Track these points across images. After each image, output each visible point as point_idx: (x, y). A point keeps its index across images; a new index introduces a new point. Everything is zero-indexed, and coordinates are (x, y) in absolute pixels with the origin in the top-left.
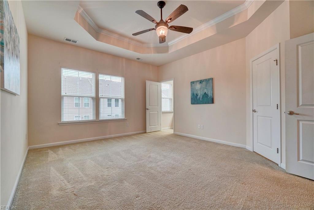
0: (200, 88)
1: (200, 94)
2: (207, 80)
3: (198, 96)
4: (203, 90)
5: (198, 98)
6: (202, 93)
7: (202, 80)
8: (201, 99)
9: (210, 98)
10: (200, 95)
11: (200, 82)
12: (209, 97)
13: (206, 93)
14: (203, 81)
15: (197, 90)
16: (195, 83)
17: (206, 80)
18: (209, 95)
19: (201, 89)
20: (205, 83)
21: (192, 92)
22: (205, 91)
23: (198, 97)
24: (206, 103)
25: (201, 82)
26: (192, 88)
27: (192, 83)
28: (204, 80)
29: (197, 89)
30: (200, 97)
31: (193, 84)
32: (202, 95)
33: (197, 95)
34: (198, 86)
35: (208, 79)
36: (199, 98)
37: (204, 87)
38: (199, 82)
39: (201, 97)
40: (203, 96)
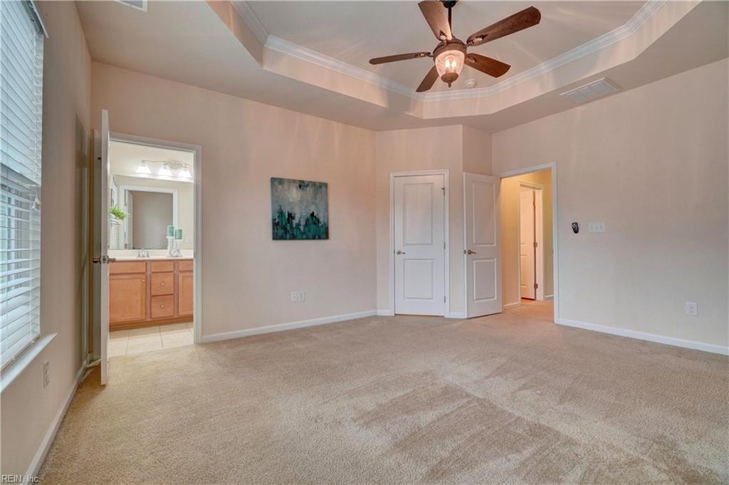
0: (299, 199)
1: (300, 215)
2: (317, 184)
3: (293, 218)
4: (307, 207)
5: (294, 226)
6: (307, 214)
7: (304, 182)
8: (302, 228)
9: (322, 226)
10: (301, 218)
11: (300, 186)
12: (320, 225)
13: (315, 214)
14: (307, 186)
15: (292, 203)
16: (286, 184)
17: (314, 184)
18: (321, 220)
19: (301, 201)
20: (311, 191)
21: (277, 208)
22: (313, 209)
23: (295, 222)
24: (314, 238)
25: (302, 185)
26: (276, 194)
27: (276, 182)
28: (310, 182)
29: (291, 200)
30: (300, 221)
31: (280, 186)
32: (306, 218)
33: (291, 217)
34: (294, 194)
35: (320, 183)
36: (298, 225)
37: (309, 198)
38: (298, 185)
39: (303, 223)
40: (307, 220)
